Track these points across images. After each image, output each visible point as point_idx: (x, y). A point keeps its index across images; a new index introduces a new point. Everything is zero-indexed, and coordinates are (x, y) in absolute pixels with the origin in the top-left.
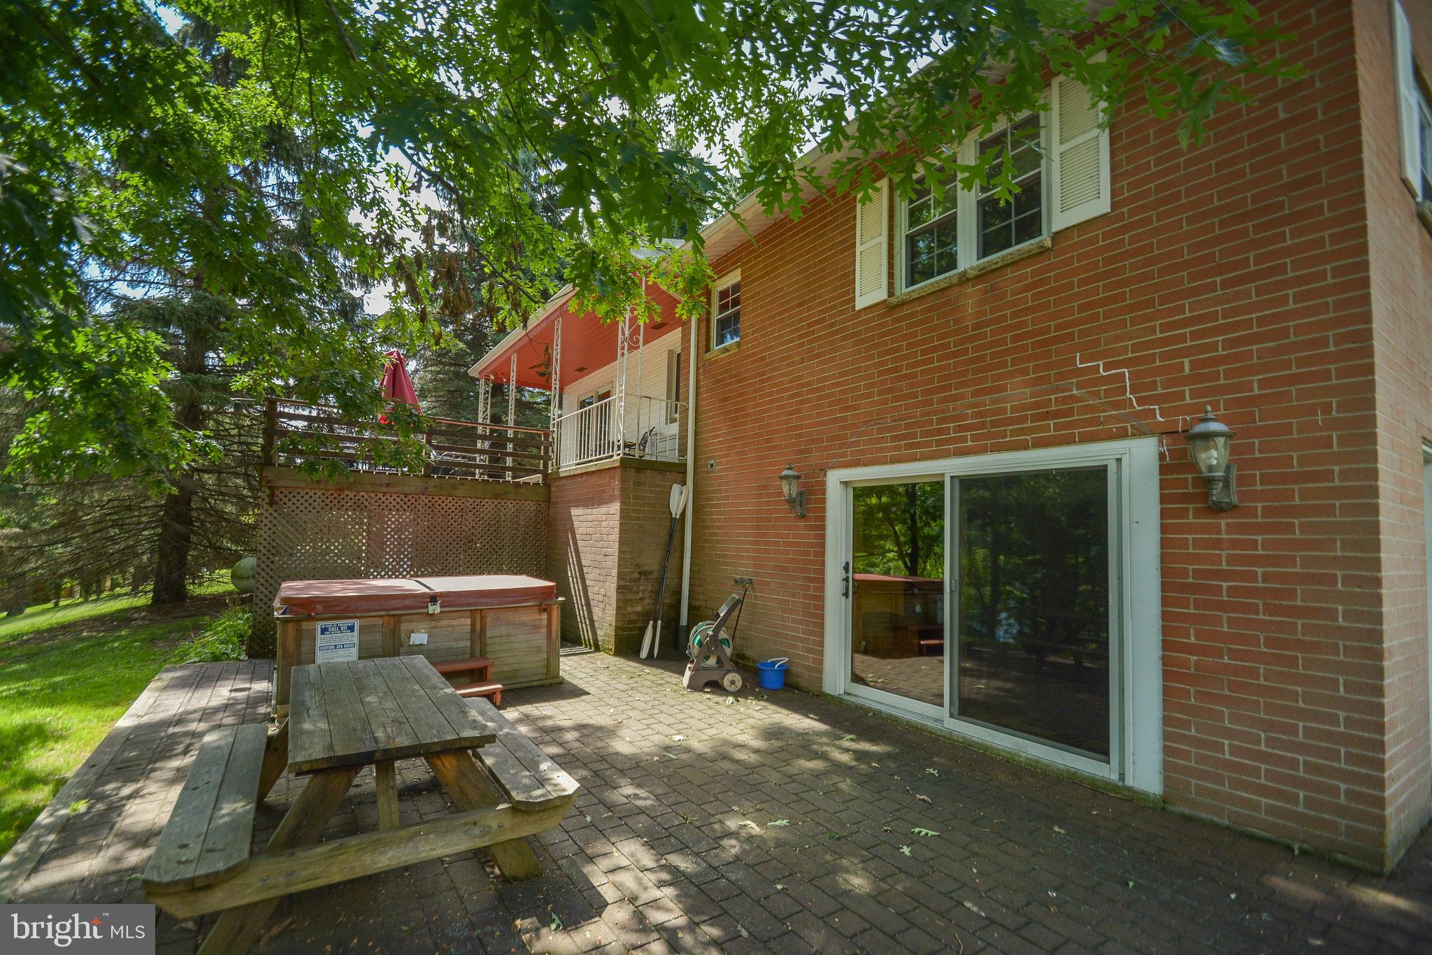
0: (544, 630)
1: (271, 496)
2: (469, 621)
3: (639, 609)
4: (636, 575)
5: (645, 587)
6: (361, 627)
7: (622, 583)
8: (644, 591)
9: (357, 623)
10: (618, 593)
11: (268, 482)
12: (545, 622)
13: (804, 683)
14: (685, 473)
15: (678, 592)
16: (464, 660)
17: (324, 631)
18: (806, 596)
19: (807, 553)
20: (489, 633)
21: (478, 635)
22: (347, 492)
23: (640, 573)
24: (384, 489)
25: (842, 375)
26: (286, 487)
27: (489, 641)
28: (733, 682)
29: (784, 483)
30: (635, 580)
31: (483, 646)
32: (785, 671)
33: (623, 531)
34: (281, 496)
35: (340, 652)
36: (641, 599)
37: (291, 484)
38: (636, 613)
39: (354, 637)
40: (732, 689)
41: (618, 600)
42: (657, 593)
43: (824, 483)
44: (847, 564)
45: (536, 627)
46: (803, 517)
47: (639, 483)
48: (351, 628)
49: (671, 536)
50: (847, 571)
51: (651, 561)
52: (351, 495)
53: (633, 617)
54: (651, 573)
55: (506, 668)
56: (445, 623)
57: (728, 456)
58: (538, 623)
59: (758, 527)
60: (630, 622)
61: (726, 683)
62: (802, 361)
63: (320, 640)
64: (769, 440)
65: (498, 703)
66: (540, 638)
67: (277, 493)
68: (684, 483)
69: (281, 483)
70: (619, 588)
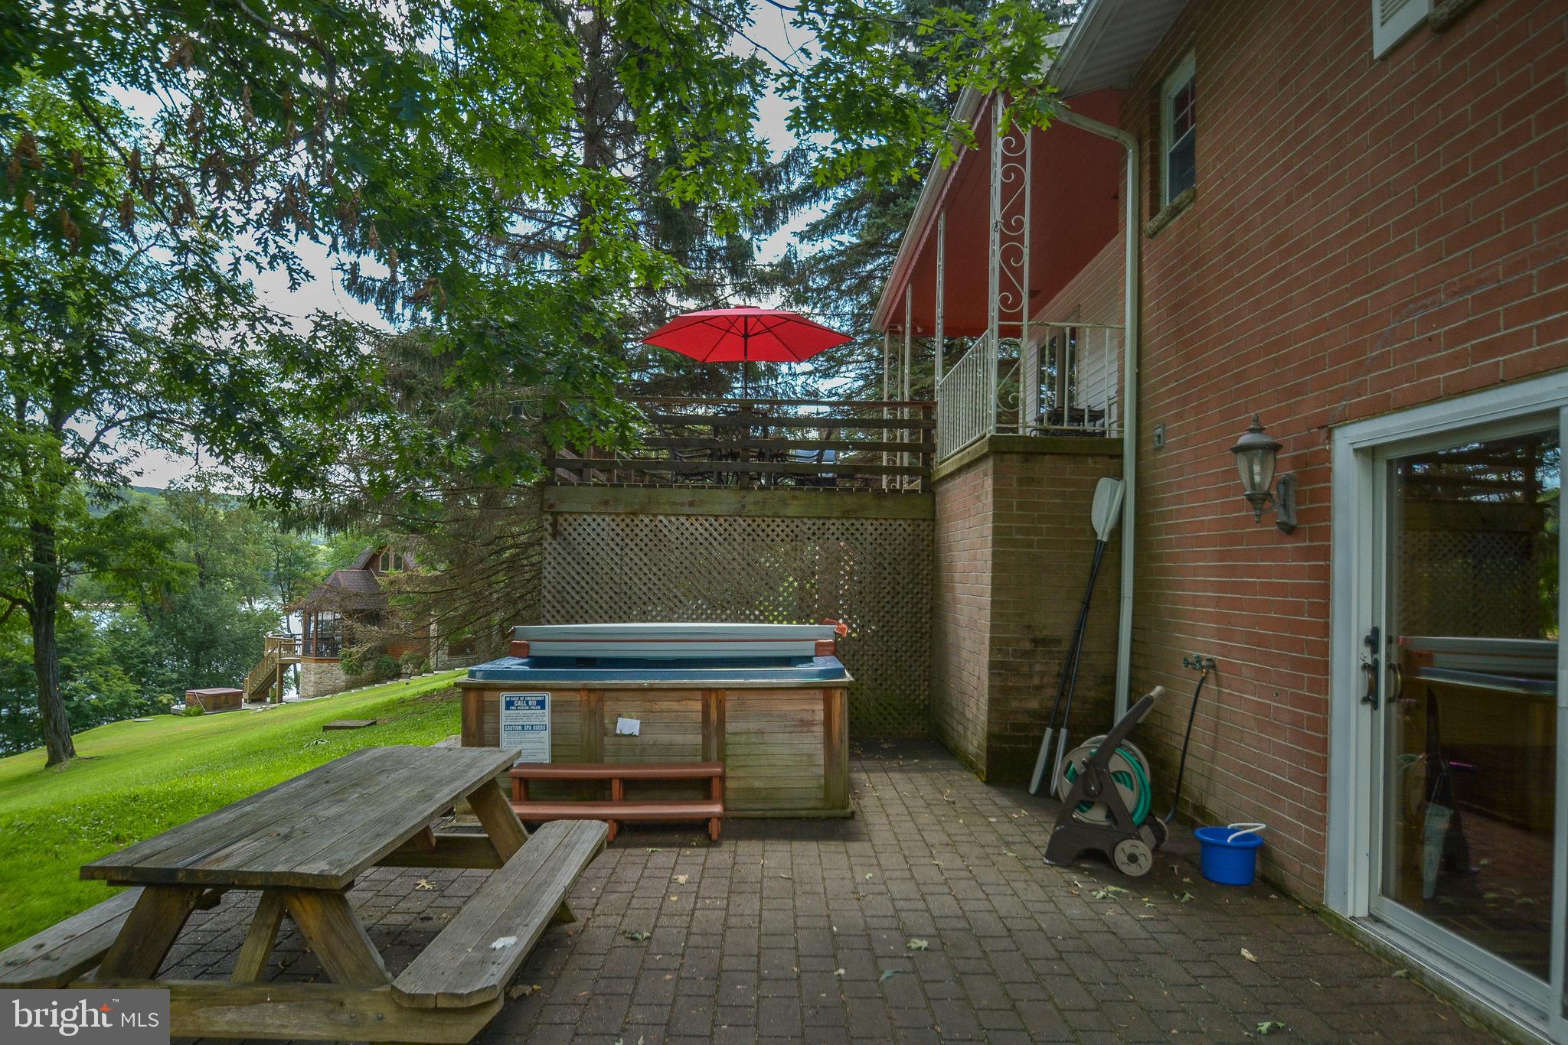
0: (819, 730)
1: (554, 524)
2: (698, 706)
3: (1034, 704)
4: (1027, 645)
5: (1045, 668)
6: (555, 705)
7: (1000, 658)
8: (1042, 675)
9: (548, 697)
10: (991, 675)
11: (551, 506)
12: (820, 716)
13: (1292, 883)
14: (1121, 456)
15: (1111, 679)
16: (693, 765)
17: (509, 704)
18: (1297, 699)
19: (1297, 609)
20: (730, 727)
21: (713, 726)
22: (641, 517)
23: (1035, 641)
24: (687, 510)
25: (1355, 211)
26: (571, 513)
27: (729, 739)
28: (1133, 858)
29: (1242, 463)
30: (1025, 654)
31: (722, 745)
32: (1256, 849)
33: (998, 567)
34: (565, 525)
35: (530, 735)
36: (1039, 688)
37: (575, 508)
38: (1028, 712)
39: (545, 716)
40: (1132, 870)
41: (991, 687)
42: (1066, 678)
43: (1327, 456)
44: (1376, 631)
45: (806, 724)
46: (1289, 530)
47: (1031, 481)
48: (541, 704)
49: (1094, 576)
50: (1375, 650)
51: (1057, 621)
52: (647, 520)
53: (1022, 719)
54: (1058, 641)
55: (757, 784)
56: (664, 705)
57: (1179, 416)
58: (808, 717)
59: (1223, 556)
60: (1015, 727)
61: (1120, 858)
62: (1289, 200)
63: (506, 717)
64: (1239, 377)
65: (715, 836)
66: (813, 743)
67: (561, 520)
68: (1119, 475)
69: (564, 508)
70: (993, 665)
